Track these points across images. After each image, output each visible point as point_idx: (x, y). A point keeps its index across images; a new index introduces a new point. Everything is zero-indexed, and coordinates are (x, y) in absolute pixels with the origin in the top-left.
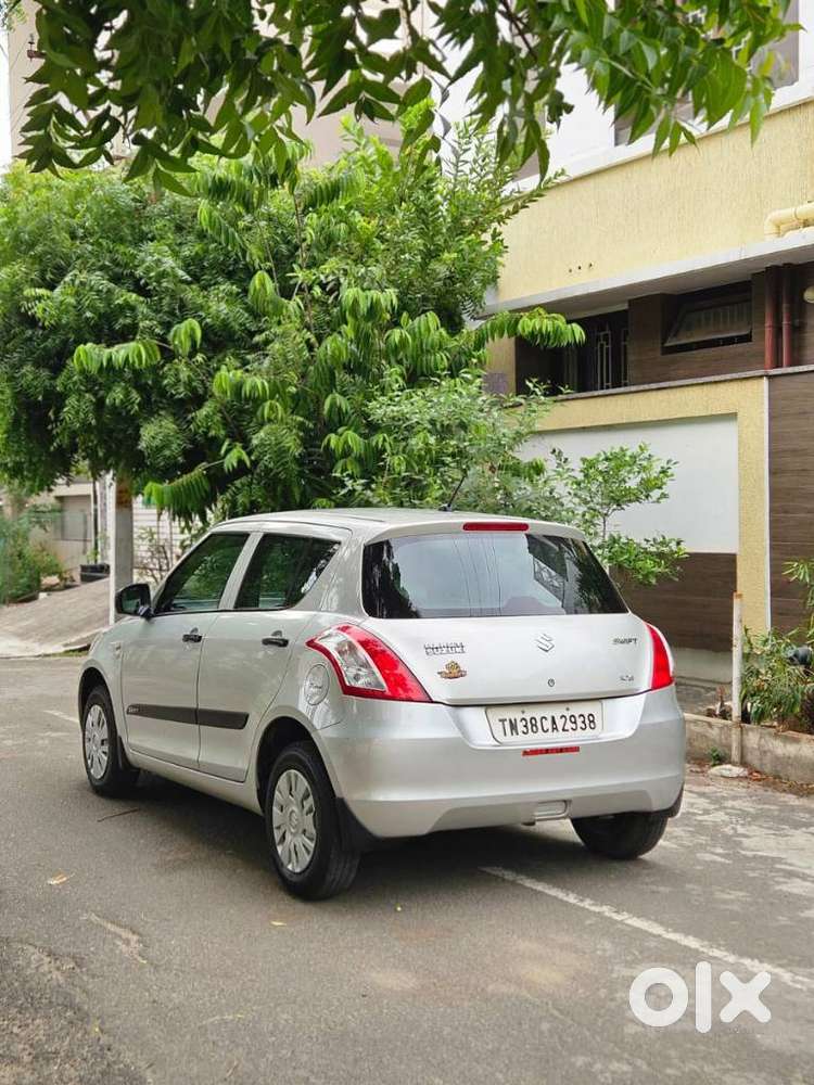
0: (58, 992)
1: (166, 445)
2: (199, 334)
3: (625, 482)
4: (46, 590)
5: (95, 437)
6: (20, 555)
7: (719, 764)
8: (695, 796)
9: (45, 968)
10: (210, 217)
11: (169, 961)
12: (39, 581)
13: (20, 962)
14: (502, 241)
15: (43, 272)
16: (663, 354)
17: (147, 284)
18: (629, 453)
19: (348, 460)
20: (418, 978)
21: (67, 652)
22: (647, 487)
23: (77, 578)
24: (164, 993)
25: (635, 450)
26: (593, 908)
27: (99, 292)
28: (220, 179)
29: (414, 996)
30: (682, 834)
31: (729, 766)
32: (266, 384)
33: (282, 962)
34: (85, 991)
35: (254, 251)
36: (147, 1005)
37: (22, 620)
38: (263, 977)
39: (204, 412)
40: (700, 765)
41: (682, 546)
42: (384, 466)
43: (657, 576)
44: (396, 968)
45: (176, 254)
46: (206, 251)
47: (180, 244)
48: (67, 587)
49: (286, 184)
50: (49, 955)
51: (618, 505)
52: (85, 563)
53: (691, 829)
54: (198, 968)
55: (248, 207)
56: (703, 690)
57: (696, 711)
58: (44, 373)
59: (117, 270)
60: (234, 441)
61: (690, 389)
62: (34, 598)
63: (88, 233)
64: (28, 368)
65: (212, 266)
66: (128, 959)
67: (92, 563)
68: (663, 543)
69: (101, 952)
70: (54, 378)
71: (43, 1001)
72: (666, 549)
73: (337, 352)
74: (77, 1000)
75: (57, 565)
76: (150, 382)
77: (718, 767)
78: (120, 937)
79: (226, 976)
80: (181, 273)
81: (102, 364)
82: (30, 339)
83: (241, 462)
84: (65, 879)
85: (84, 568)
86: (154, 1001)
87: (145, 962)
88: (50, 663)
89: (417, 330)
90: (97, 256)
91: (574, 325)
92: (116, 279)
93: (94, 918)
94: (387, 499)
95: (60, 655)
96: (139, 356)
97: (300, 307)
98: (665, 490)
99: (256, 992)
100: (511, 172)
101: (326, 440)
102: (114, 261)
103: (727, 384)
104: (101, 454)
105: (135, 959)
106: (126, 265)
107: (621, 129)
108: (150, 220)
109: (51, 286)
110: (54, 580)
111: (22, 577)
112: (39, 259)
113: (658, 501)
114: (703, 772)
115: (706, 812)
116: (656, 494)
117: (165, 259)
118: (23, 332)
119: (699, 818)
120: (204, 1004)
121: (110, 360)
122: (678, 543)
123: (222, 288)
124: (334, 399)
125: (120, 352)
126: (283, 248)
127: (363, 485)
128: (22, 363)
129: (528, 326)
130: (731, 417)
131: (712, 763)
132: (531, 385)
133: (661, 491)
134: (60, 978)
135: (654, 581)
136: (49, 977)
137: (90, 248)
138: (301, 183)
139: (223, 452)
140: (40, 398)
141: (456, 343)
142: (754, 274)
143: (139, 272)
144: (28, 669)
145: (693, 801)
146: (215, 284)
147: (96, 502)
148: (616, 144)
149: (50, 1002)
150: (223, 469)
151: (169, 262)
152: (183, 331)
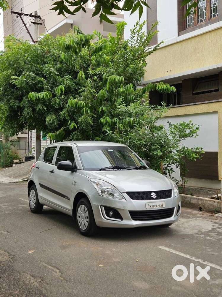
0: (37, 290)
1: (53, 123)
2: (64, 89)
3: (185, 132)
4: (15, 164)
5: (32, 120)
6: (8, 154)
7: (218, 213)
8: (213, 223)
9: (32, 281)
10: (65, 57)
11: (70, 279)
12: (13, 161)
13: (24, 279)
14: (145, 62)
15: (16, 73)
16: (192, 95)
17: (46, 76)
18: (186, 123)
19: (106, 126)
20: (149, 284)
21: (23, 181)
22: (192, 133)
23: (24, 160)
24: (71, 290)
25: (188, 122)
26: (196, 260)
27: (32, 78)
28: (68, 45)
29: (149, 291)
30: (214, 235)
31: (220, 214)
32: (84, 103)
33: (105, 279)
34: (45, 289)
35: (77, 66)
36: (66, 294)
37: (9, 172)
38: (100, 284)
39: (63, 112)
40: (212, 214)
41: (203, 149)
42: (117, 127)
43: (196, 158)
44: (141, 281)
45: (54, 67)
46: (63, 67)
47: (55, 65)
48: (21, 163)
49: (87, 47)
50: (32, 277)
51: (184, 138)
52: (26, 156)
53: (216, 234)
54: (79, 281)
55: (76, 53)
56: (208, 191)
57: (208, 197)
58: (17, 102)
59: (37, 72)
60: (72, 121)
61: (203, 105)
62: (12, 166)
63: (29, 62)
64: (12, 100)
65: (64, 71)
66: (57, 278)
67: (28, 156)
68: (197, 149)
69: (48, 276)
70: (20, 103)
71: (33, 293)
72: (198, 151)
73: (103, 94)
74: (44, 292)
75: (18, 157)
76: (48, 103)
77: (217, 214)
78: (53, 270)
79: (89, 284)
80: (56, 72)
81: (36, 98)
82: (13, 92)
83: (74, 127)
84: (33, 251)
85: (25, 157)
86: (68, 293)
87: (63, 279)
88: (18, 184)
89: (127, 89)
90: (31, 68)
91: (173, 87)
92: (37, 74)
93: (44, 264)
94: (119, 136)
95: (21, 182)
96: (47, 96)
97: (91, 82)
98: (197, 133)
99: (99, 289)
100: (148, 43)
101: (100, 120)
102: (36, 69)
103: (215, 103)
104: (34, 125)
105: (59, 278)
106: (40, 70)
107: (179, 32)
108: (46, 58)
109: (19, 76)
110: (17, 161)
111: (8, 160)
112: (15, 69)
113: (195, 137)
114: (213, 215)
115: (219, 228)
116: (195, 135)
117: (51, 69)
118: (10, 90)
119: (217, 230)
120: (84, 294)
121: (39, 97)
122: (201, 149)
123: (67, 77)
124: (102, 108)
125: (42, 95)
126: (85, 65)
127: (112, 132)
128: (11, 99)
129: (160, 87)
130: (216, 112)
131: (215, 213)
132: (162, 103)
133: (196, 134)
134: (37, 285)
135: (195, 160)
136: (34, 284)
137: (29, 66)
138: (91, 47)
139: (69, 124)
140: (16, 109)
141: (136, 92)
142: (219, 72)
143: (44, 72)
144: (12, 186)
145: (213, 225)
146: (65, 76)
147: (29, 139)
148: (178, 36)
149: (35, 293)
150: (69, 129)
151: (52, 69)
152: (59, 88)
